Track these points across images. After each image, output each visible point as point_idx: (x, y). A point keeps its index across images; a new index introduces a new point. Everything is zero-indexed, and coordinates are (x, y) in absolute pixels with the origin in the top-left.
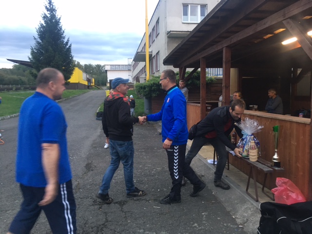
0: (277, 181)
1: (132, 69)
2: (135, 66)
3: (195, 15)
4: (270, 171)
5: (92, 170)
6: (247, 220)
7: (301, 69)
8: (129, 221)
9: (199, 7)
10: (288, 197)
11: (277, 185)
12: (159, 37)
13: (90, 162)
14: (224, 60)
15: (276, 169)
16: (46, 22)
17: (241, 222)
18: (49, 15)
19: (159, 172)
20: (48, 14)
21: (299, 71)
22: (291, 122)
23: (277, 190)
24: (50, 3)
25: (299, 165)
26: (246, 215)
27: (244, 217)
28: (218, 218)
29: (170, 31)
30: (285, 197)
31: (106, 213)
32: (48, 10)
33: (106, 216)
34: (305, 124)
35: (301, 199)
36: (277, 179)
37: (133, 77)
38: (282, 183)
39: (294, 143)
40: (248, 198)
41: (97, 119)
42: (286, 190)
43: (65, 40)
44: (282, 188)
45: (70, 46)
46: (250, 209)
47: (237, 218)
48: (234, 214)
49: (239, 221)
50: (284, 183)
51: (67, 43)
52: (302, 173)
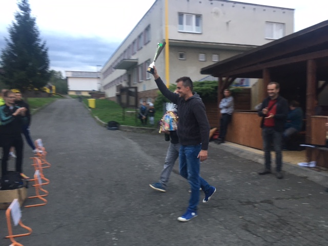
1: (101, 76)
7: (324, 82)
16: (19, 22)
20: (22, 13)
24: (24, 2)
32: (22, 8)
41: (109, 129)
45: (46, 50)
51: (43, 46)
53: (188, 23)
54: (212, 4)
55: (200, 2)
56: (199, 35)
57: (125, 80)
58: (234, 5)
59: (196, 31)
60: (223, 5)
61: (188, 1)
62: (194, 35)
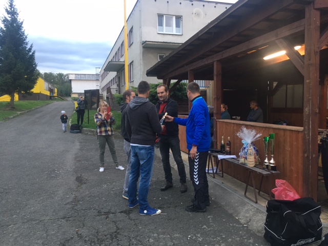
0: (276, 182)
1: (100, 79)
2: (103, 76)
3: (170, 26)
4: (269, 174)
5: (85, 183)
6: (250, 219)
8: (140, 228)
9: (174, 18)
10: (287, 195)
11: (276, 185)
12: (133, 46)
13: (80, 175)
14: (215, 72)
15: (274, 172)
16: (6, 26)
17: (245, 222)
18: (9, 19)
19: (155, 182)
20: (8, 17)
21: (275, 84)
22: (285, 130)
23: (277, 190)
24: (11, 5)
25: (292, 168)
26: (248, 215)
27: (247, 217)
28: (224, 220)
29: (146, 41)
30: (283, 196)
31: (115, 222)
32: (8, 13)
33: (115, 224)
34: (298, 132)
35: (297, 197)
36: (276, 180)
37: (102, 88)
38: (281, 184)
39: (288, 148)
40: (247, 200)
41: (71, 132)
42: (284, 189)
43: (28, 47)
44: (282, 188)
45: (33, 53)
46: (251, 210)
47: (241, 219)
48: (237, 216)
49: (242, 221)
50: (283, 184)
51: (30, 49)
52: (296, 175)
54: (192, 4)
55: (180, 3)
56: (179, 36)
57: (116, 82)
58: (216, 5)
59: (176, 32)
60: (204, 6)
61: (168, 2)
62: (174, 36)
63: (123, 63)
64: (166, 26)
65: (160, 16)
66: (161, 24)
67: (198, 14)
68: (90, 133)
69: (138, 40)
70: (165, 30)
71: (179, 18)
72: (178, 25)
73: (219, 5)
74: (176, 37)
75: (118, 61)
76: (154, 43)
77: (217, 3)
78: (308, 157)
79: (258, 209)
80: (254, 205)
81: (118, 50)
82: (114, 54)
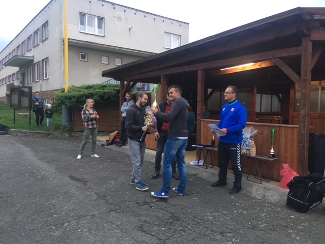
0: (283, 165)
3: (92, 26)
4: (273, 160)
5: (87, 182)
6: (264, 195)
7: (211, 90)
8: (189, 210)
9: (96, 19)
11: (285, 168)
12: (47, 42)
13: (70, 175)
14: (200, 79)
17: (261, 198)
21: (209, 90)
23: (285, 171)
25: (287, 155)
26: (260, 193)
28: (245, 198)
42: (290, 171)
46: (260, 189)
47: (256, 196)
48: (251, 195)
52: (290, 160)
53: (90, 24)
54: (114, 8)
55: (103, 5)
56: (102, 38)
57: (17, 79)
58: (136, 12)
59: (98, 33)
60: (125, 11)
61: (90, 2)
62: (96, 37)
63: (32, 58)
64: (88, 25)
65: (82, 15)
66: (82, 23)
67: (119, 19)
68: (20, 134)
69: (57, 36)
70: (87, 29)
71: (101, 20)
72: (100, 27)
73: (138, 12)
74: (99, 38)
75: (23, 56)
76: (77, 41)
77: (137, 10)
78: (303, 146)
79: (265, 188)
80: (260, 185)
81: (22, 43)
82: (16, 47)
